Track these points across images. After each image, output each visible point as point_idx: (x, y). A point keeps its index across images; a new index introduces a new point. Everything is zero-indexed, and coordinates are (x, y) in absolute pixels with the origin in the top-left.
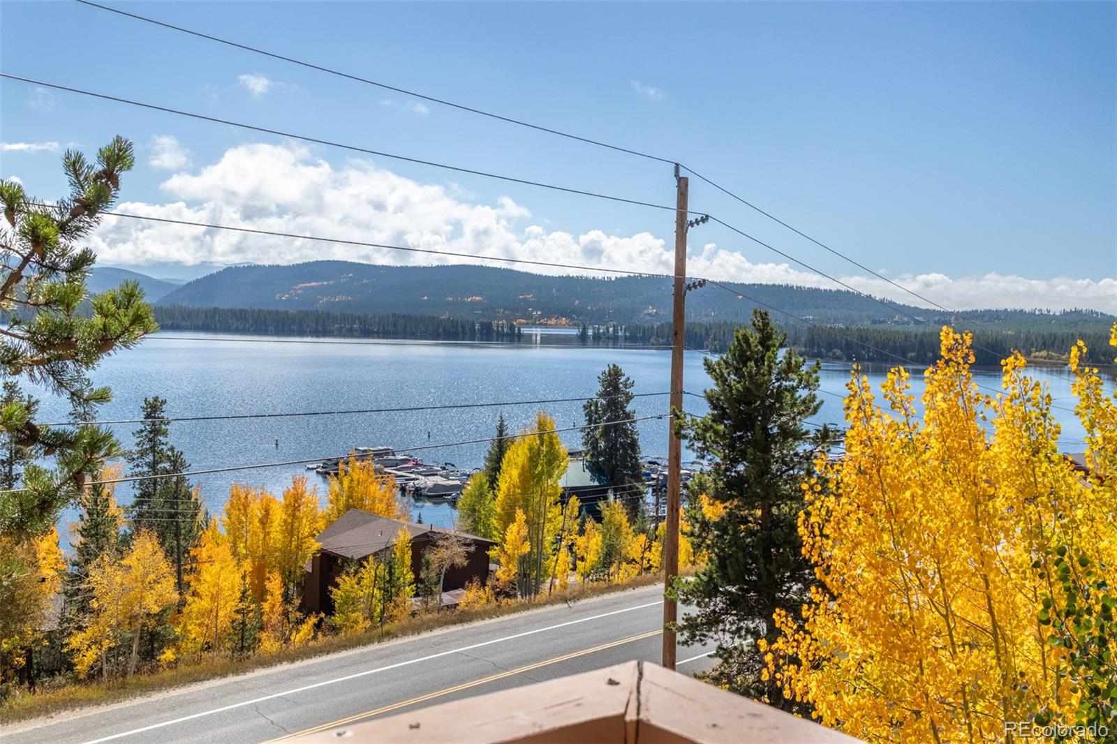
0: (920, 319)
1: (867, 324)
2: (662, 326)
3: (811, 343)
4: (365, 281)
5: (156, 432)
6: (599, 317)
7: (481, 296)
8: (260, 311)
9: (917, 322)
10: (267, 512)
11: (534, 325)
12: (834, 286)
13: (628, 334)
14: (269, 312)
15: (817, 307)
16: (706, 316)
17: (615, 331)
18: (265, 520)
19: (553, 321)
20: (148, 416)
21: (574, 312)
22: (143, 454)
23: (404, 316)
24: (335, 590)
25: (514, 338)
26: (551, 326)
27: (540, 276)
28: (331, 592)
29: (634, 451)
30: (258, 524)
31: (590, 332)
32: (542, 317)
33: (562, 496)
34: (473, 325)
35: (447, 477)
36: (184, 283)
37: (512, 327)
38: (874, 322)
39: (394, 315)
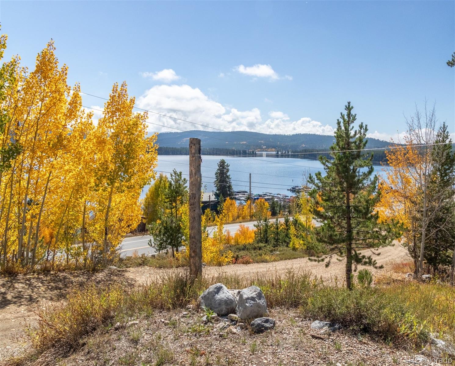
6: (285, 148)
7: (246, 141)
8: (167, 148)
11: (263, 151)
14: (170, 148)
16: (322, 147)
17: (288, 153)
21: (277, 147)
25: (253, 155)
26: (269, 151)
31: (280, 153)
32: (266, 148)
34: (240, 151)
37: (253, 152)
39: (213, 148)
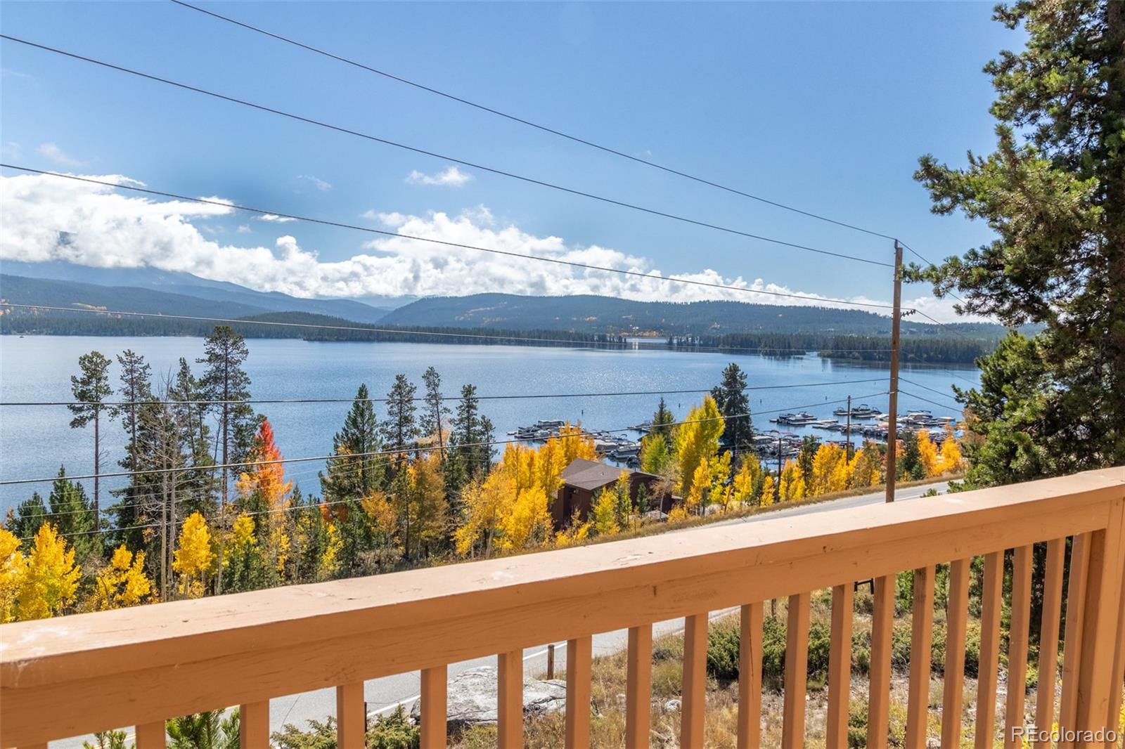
0: (914, 330)
1: (874, 334)
2: (727, 337)
3: (837, 347)
4: (516, 307)
5: (470, 407)
6: (679, 331)
7: (595, 317)
9: (912, 332)
10: (532, 459)
11: (634, 336)
12: (848, 307)
13: (702, 342)
15: (837, 322)
16: (756, 329)
17: (693, 340)
18: (530, 465)
19: (647, 334)
20: (466, 396)
21: (662, 327)
22: (461, 421)
23: (545, 331)
24: (597, 507)
25: (622, 345)
26: (645, 337)
27: (637, 302)
28: (594, 508)
29: (747, 422)
30: (526, 467)
31: (675, 341)
32: (639, 331)
33: (720, 450)
34: (593, 337)
35: (603, 440)
36: (394, 310)
37: (620, 338)
38: (880, 332)
39: (538, 330)
